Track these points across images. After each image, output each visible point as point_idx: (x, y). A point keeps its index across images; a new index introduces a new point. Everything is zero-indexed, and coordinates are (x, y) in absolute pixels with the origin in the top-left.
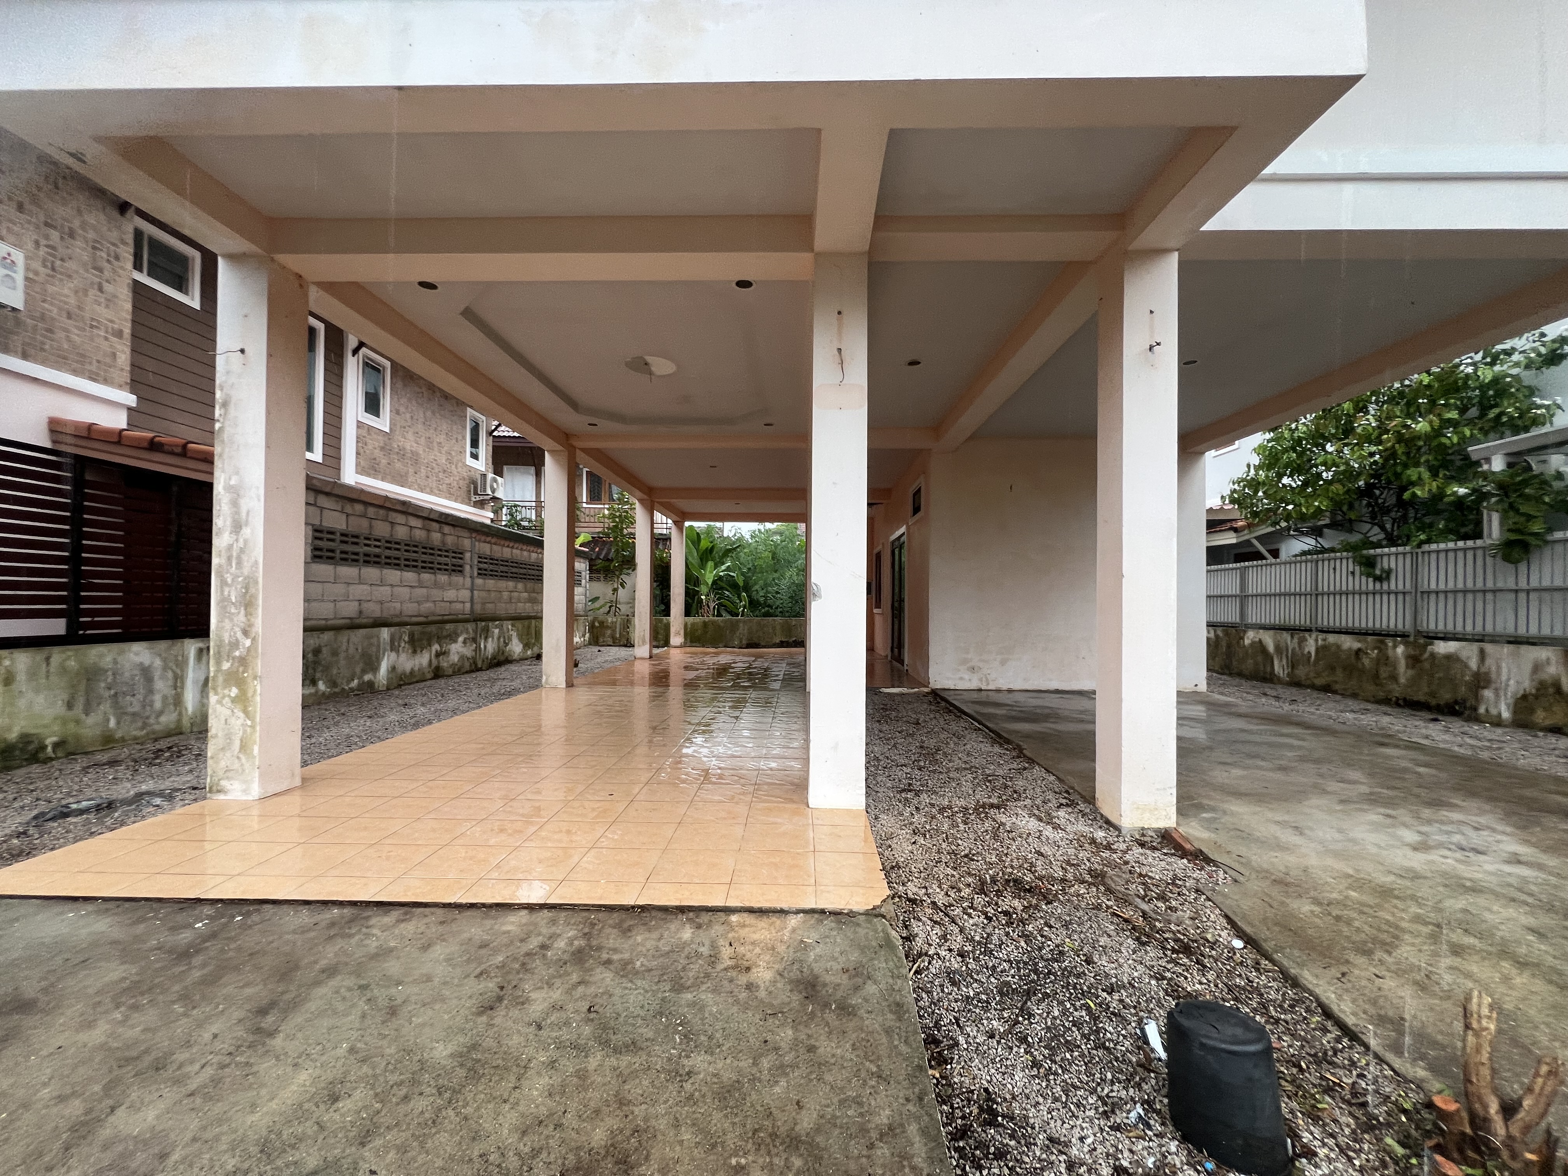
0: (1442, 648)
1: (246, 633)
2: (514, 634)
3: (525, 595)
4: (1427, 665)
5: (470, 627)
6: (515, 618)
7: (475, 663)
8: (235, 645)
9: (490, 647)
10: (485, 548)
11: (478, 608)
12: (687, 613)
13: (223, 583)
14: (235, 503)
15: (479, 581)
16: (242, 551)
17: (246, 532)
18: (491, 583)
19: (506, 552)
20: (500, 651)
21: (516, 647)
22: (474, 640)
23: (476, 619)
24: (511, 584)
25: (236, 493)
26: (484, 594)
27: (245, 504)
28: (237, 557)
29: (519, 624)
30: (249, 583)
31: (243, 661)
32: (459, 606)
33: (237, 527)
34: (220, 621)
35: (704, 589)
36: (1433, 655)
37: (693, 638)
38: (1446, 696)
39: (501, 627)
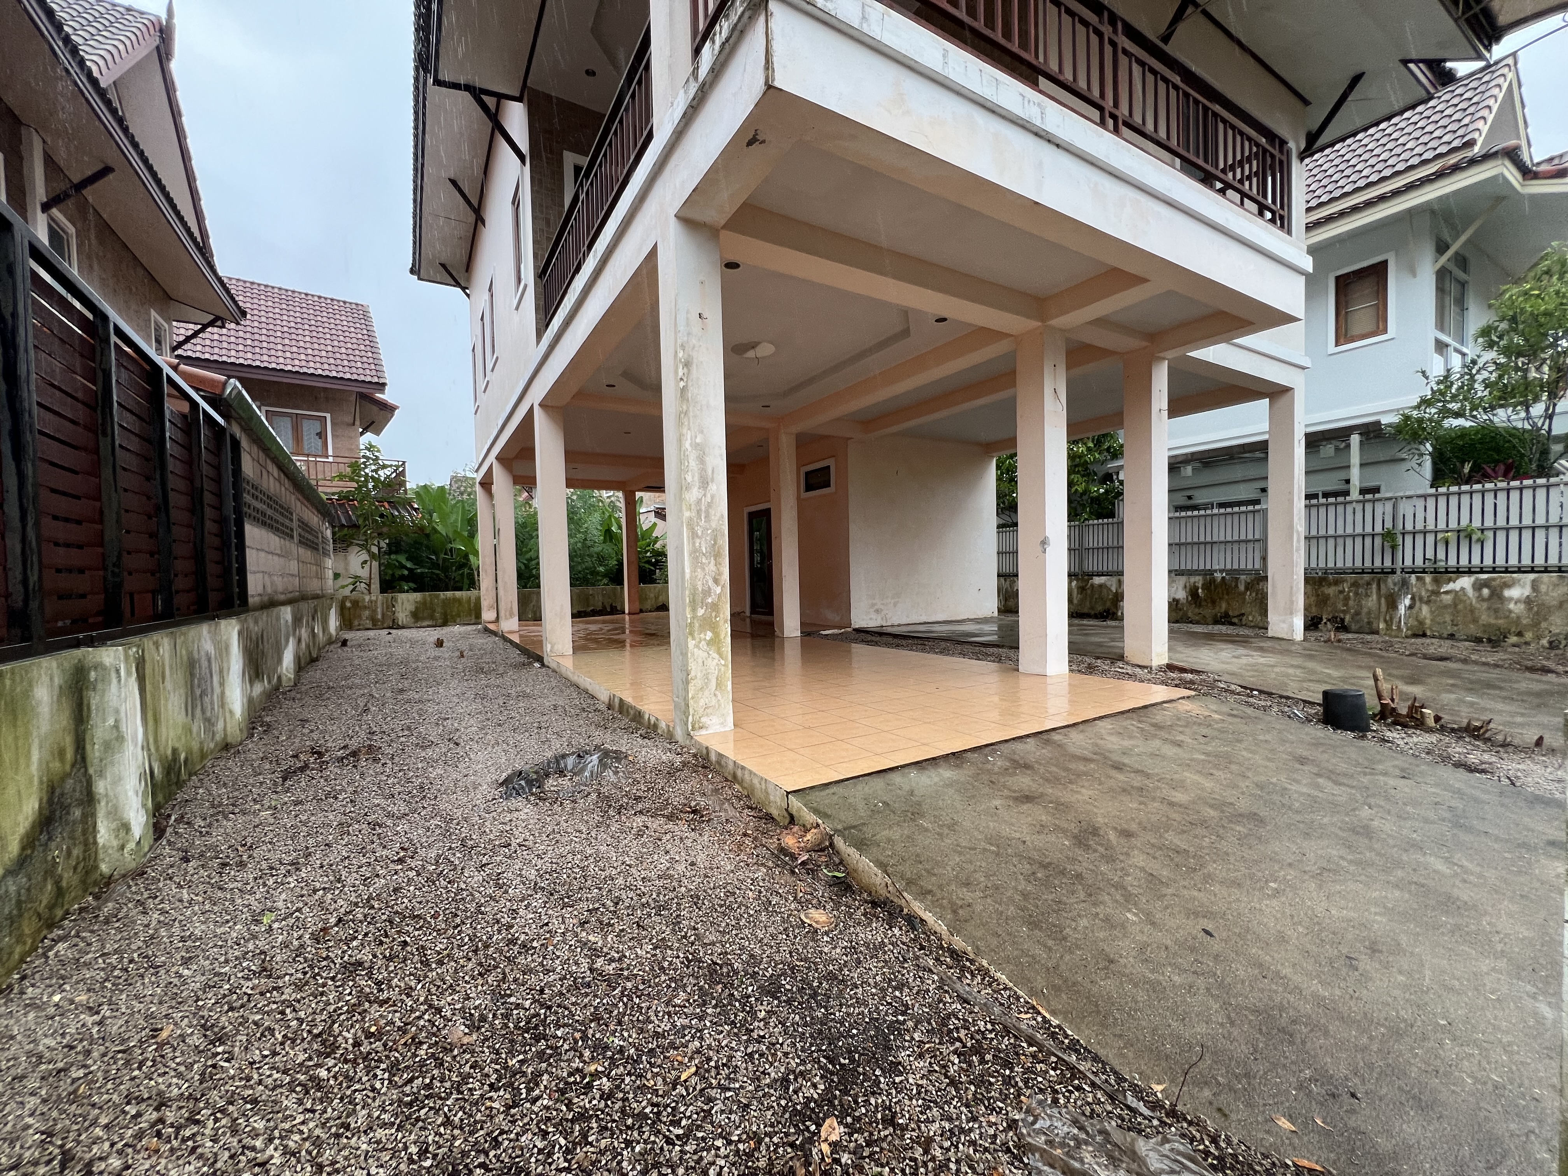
0: (1097, 580)
1: (716, 581)
4: (1089, 592)
8: (708, 592)
10: (299, 508)
11: (301, 583)
13: (694, 535)
14: (701, 461)
15: (299, 550)
16: (709, 505)
17: (712, 488)
26: (302, 566)
28: (706, 511)
30: (717, 535)
31: (715, 607)
33: (704, 483)
36: (1092, 585)
38: (1099, 608)
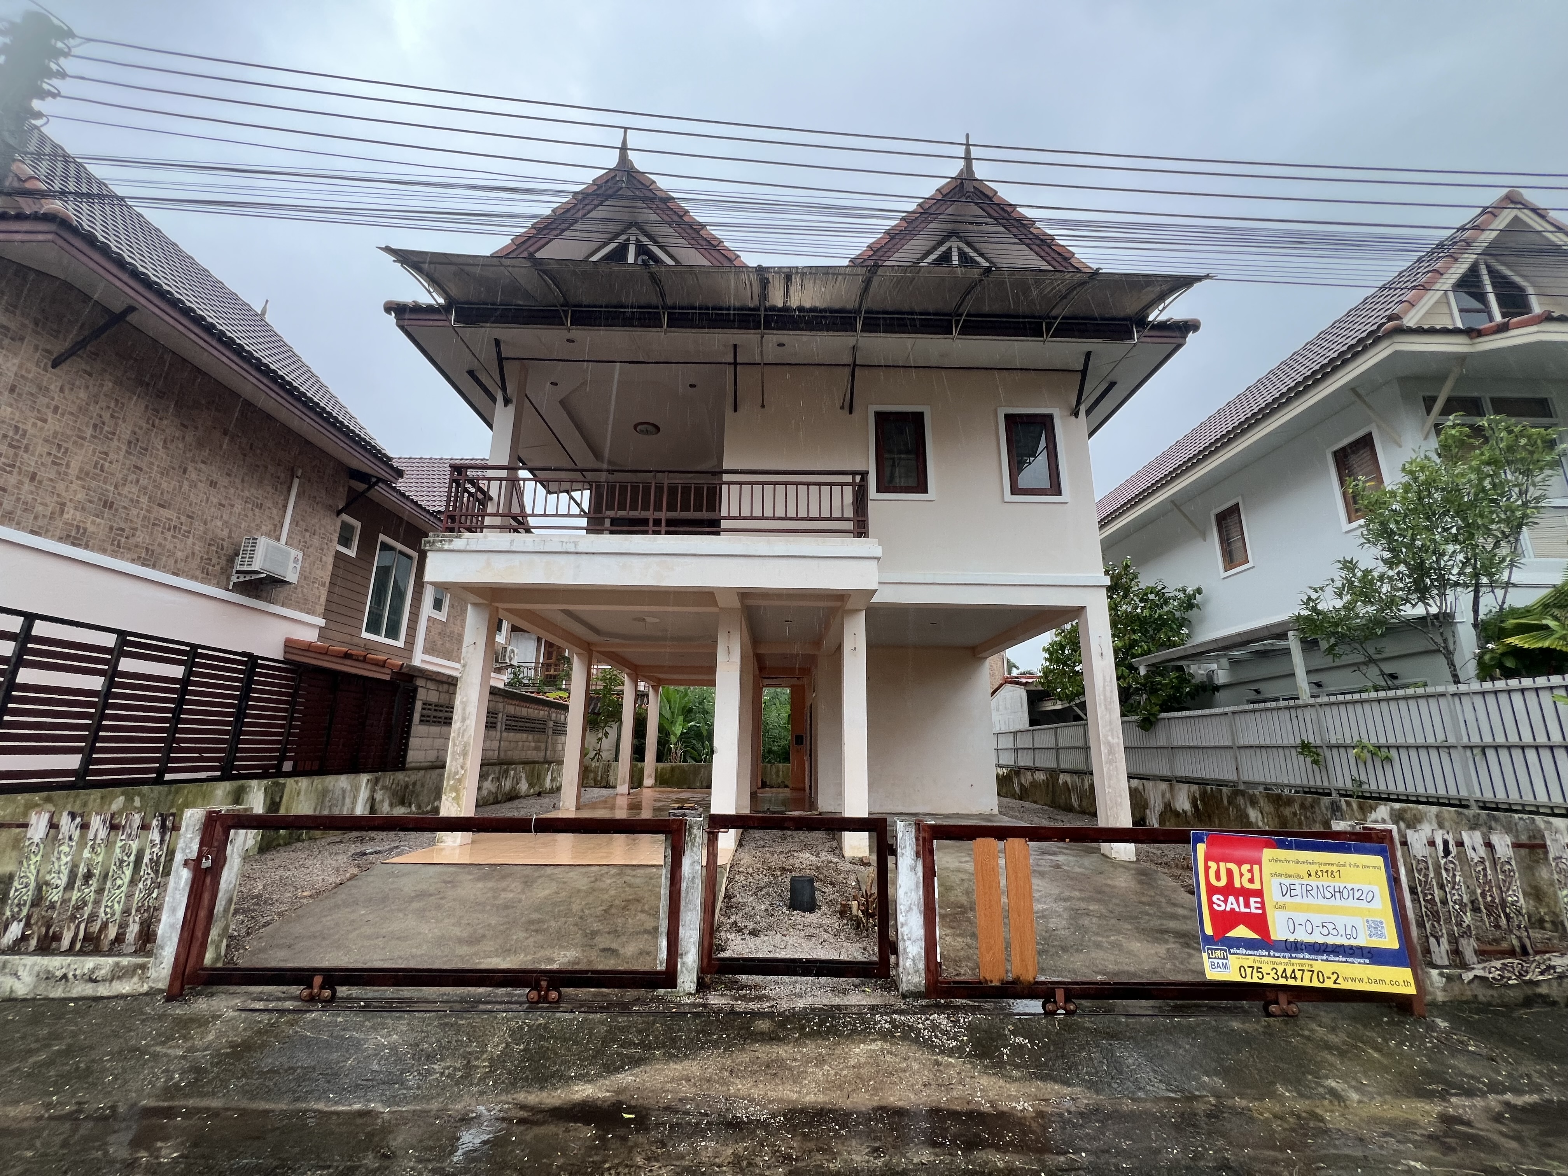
1: (462, 768)
2: (523, 775)
3: (533, 744)
5: (497, 768)
6: (525, 763)
7: (497, 797)
8: (456, 773)
9: (507, 784)
10: (511, 709)
11: (502, 754)
12: (659, 759)
13: (455, 745)
14: (464, 709)
15: (505, 734)
16: (465, 730)
17: (468, 722)
18: (511, 735)
19: (525, 711)
20: (513, 788)
21: (523, 786)
22: (498, 779)
23: (501, 763)
24: (525, 736)
25: (465, 704)
26: (507, 743)
27: (468, 710)
28: (462, 732)
29: (527, 767)
30: (466, 745)
31: (459, 781)
32: (491, 753)
33: (464, 720)
34: (451, 762)
35: (673, 739)
37: (662, 780)
39: (515, 770)
